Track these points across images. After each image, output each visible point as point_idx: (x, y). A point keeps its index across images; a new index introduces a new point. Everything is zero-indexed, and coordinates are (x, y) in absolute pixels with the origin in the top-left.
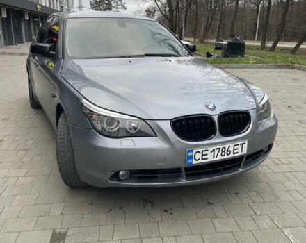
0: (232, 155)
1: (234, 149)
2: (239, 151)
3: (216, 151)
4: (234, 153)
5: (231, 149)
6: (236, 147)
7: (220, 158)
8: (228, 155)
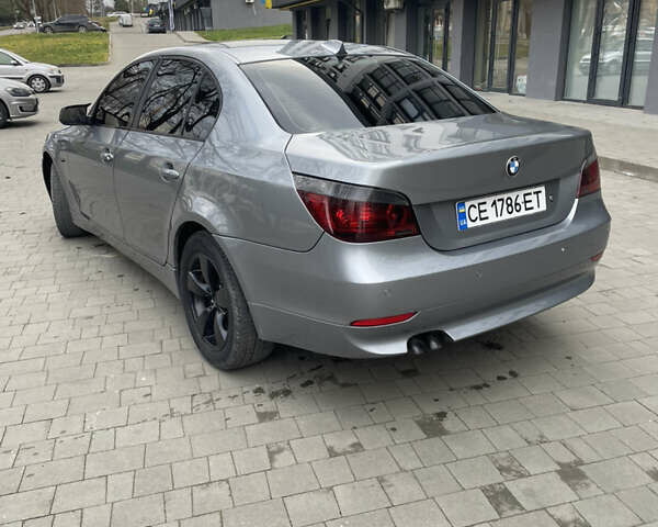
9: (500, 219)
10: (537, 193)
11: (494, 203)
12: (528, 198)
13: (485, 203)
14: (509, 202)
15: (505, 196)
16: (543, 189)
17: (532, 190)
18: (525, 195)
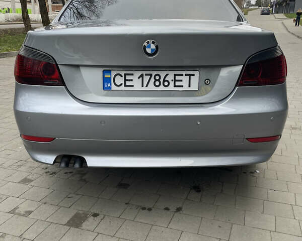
9: (145, 88)
10: (190, 75)
11: (142, 76)
12: (178, 78)
13: (132, 75)
14: (157, 78)
15: (154, 73)
16: (197, 73)
17: (184, 73)
18: (175, 75)
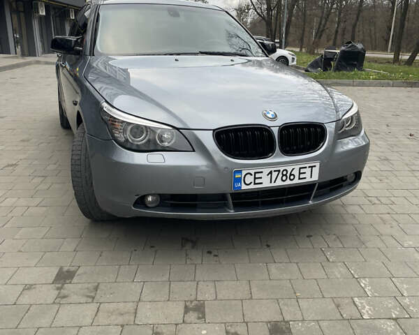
0: (296, 181)
1: (300, 173)
2: (307, 175)
3: (274, 174)
4: (299, 179)
5: (296, 173)
6: (302, 171)
7: (279, 183)
8: (291, 180)
